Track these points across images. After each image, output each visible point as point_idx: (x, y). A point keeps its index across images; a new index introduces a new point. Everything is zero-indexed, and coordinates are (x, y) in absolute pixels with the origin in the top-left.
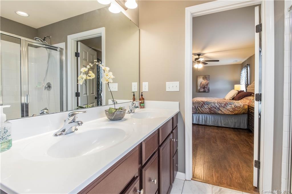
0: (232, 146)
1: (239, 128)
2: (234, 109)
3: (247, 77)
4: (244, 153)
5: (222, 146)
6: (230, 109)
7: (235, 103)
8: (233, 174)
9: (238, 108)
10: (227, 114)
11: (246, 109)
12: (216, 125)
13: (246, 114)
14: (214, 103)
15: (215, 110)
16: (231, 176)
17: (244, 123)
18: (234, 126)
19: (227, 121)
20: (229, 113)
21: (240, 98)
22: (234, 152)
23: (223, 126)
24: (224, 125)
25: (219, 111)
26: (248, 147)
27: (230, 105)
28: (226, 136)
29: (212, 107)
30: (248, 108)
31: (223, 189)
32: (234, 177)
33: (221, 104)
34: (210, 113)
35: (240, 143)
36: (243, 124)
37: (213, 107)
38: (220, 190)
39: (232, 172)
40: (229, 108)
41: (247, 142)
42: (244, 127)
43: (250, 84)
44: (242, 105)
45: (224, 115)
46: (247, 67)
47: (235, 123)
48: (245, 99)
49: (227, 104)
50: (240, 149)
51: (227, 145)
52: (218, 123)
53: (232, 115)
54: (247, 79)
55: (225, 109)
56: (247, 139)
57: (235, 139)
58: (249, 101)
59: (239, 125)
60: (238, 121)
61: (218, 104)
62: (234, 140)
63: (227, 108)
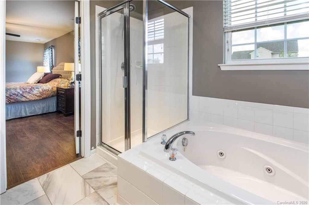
0: (45, 132)
1: (48, 112)
2: (42, 93)
3: (52, 59)
4: (60, 133)
5: (34, 137)
6: (38, 94)
7: (42, 86)
8: (55, 155)
9: (46, 91)
10: (33, 100)
11: (55, 91)
12: (18, 116)
13: (55, 96)
14: (16, 89)
15: (17, 97)
16: (54, 158)
17: (53, 106)
18: (42, 112)
19: (34, 108)
20: (37, 98)
21: (48, 81)
22: (49, 136)
23: (28, 115)
24: (30, 113)
25: (22, 98)
26: (62, 127)
27: (36, 89)
28: (35, 124)
29: (11, 94)
30: (57, 90)
31: (50, 174)
32: (57, 157)
33: (25, 90)
34: (10, 103)
35: (54, 126)
36: (52, 108)
37: (14, 94)
38: (48, 176)
39: (54, 155)
40: (36, 92)
41: (60, 123)
42: (53, 110)
43: (55, 66)
44: (51, 88)
45: (30, 101)
46: (52, 48)
47: (44, 108)
48: (53, 82)
49: (33, 88)
50: (55, 132)
51: (40, 133)
52: (21, 113)
53: (40, 100)
54: (52, 61)
55: (30, 95)
56: (59, 120)
57: (47, 124)
58: (57, 83)
59: (48, 109)
60: (46, 105)
61: (21, 90)
62: (46, 126)
63: (33, 93)
